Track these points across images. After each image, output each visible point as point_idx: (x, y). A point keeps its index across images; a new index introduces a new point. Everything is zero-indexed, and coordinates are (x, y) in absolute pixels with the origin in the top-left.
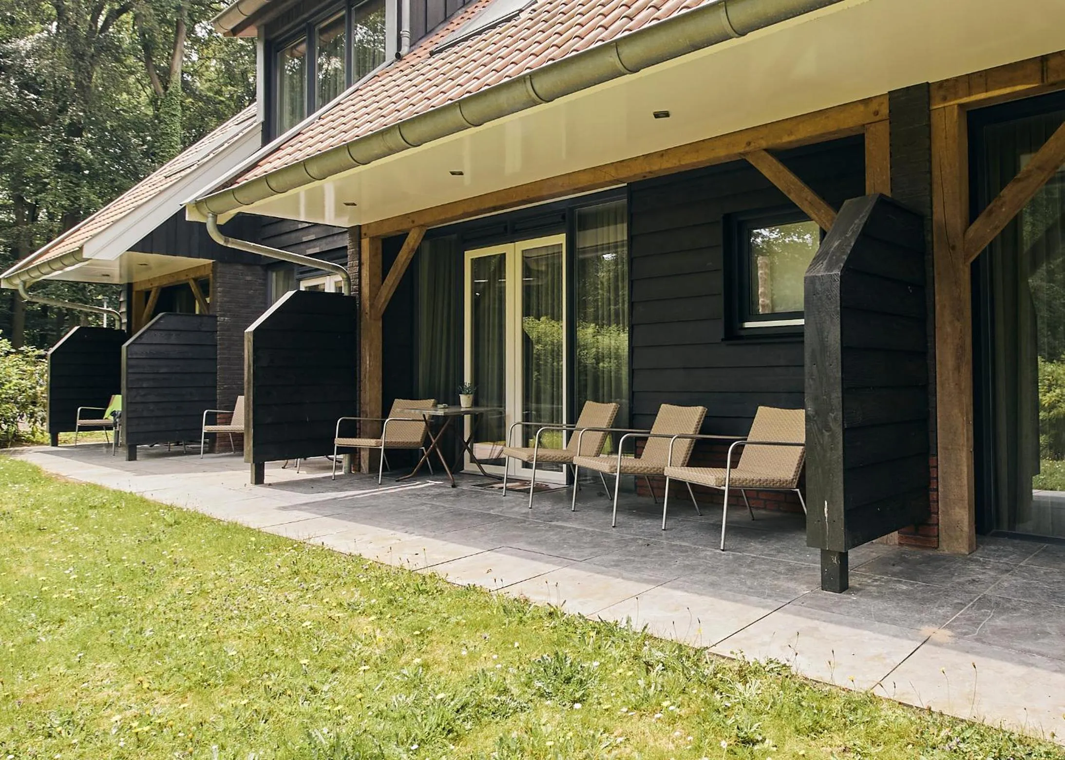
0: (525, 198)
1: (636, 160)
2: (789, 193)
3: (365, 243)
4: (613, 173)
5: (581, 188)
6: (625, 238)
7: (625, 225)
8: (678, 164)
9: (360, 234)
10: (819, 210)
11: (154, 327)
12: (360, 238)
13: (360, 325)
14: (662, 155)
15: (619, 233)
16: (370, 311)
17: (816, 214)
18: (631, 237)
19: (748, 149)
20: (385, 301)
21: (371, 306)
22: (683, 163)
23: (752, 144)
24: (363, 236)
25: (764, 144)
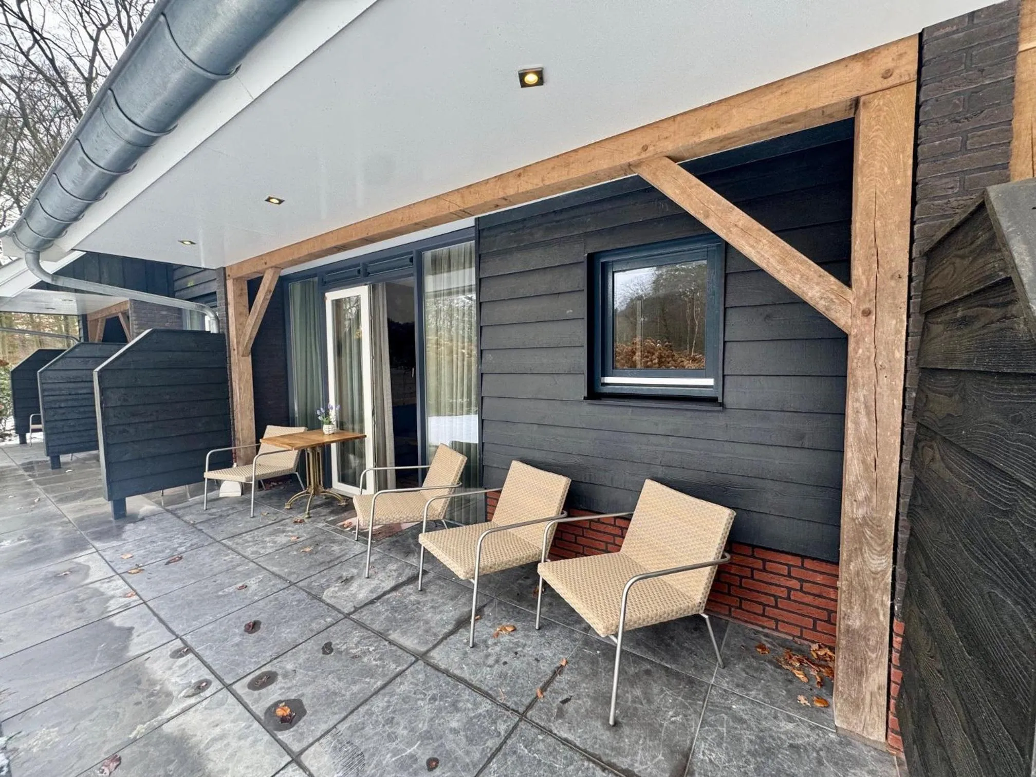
0: (364, 235)
1: (486, 183)
2: (707, 216)
3: (230, 283)
4: (458, 201)
5: (423, 222)
6: (474, 282)
7: (473, 269)
8: (541, 185)
9: (225, 274)
10: (758, 241)
11: (68, 355)
12: (225, 280)
13: (230, 361)
14: (519, 175)
15: (466, 276)
16: (238, 348)
17: (752, 246)
18: (480, 281)
19: (643, 156)
20: (250, 339)
21: (238, 343)
22: (547, 183)
23: (651, 148)
24: (227, 278)
25: (670, 147)
